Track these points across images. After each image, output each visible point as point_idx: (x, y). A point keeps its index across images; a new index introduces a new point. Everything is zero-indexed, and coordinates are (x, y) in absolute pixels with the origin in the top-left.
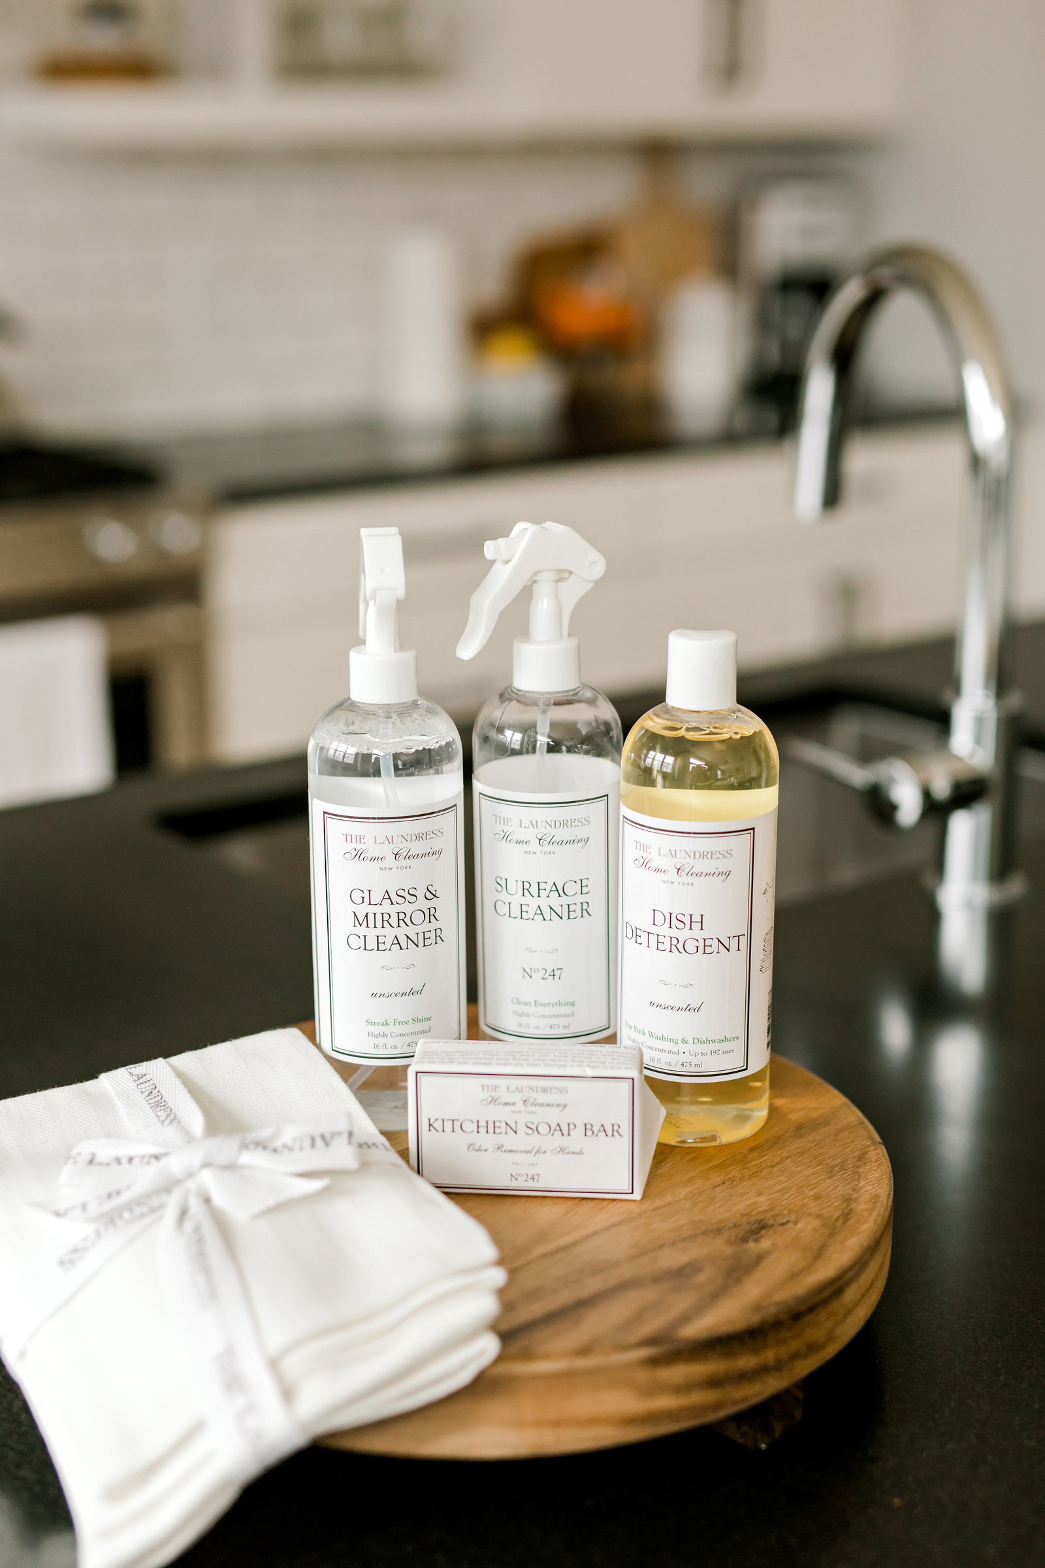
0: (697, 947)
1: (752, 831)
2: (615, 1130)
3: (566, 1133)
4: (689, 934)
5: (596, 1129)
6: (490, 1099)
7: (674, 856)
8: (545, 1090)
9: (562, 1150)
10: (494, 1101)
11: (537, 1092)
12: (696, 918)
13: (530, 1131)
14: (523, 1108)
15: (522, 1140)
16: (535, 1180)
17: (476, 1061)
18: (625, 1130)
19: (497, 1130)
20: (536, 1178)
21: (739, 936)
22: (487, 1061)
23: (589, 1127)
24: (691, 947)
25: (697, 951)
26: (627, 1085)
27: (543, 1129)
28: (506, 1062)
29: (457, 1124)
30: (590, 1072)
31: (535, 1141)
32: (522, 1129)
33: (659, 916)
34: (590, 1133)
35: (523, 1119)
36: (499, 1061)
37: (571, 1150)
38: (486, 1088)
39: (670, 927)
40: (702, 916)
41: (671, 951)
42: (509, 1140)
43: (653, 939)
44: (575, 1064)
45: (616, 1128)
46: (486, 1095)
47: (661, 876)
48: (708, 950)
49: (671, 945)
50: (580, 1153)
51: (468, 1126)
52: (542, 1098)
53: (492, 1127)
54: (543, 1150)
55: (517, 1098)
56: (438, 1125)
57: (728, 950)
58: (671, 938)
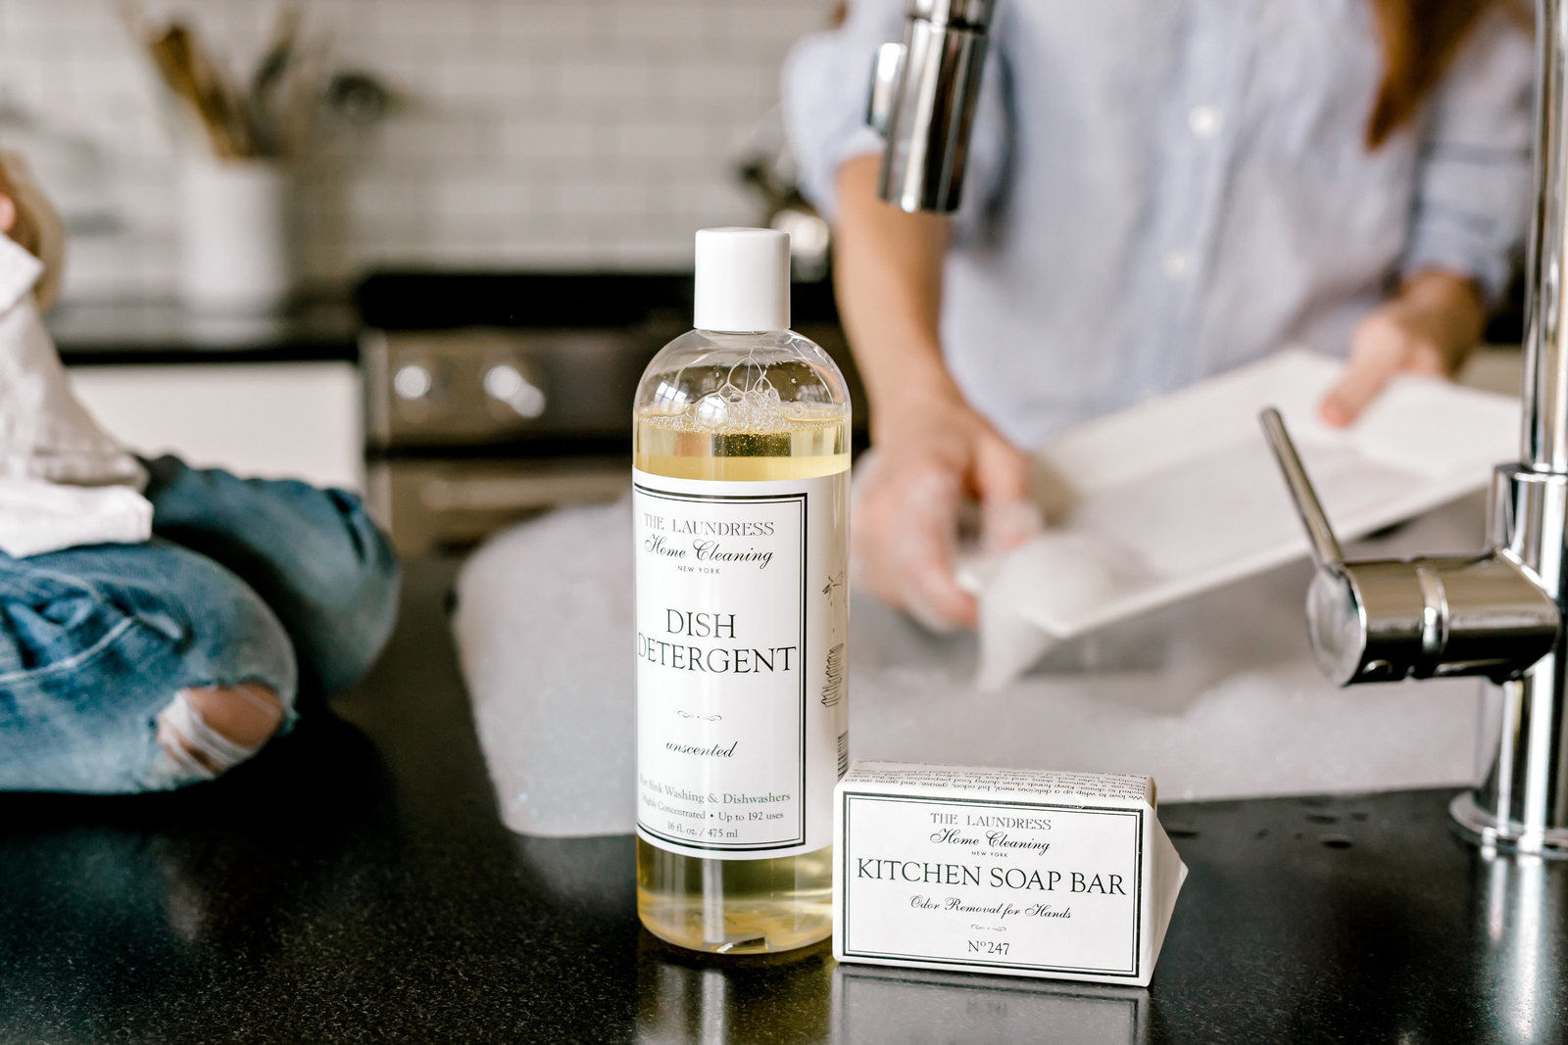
0: (727, 662)
1: (803, 498)
2: (1116, 883)
3: (1046, 886)
4: (717, 643)
5: (1088, 883)
6: (943, 834)
7: (692, 530)
8: (1018, 823)
9: (1041, 910)
10: (949, 836)
11: (1008, 826)
12: (725, 620)
13: (997, 882)
14: (988, 849)
15: (984, 894)
16: (1003, 952)
17: (926, 781)
18: (1128, 884)
19: (952, 879)
20: (1004, 948)
21: (787, 649)
22: (941, 782)
23: (1078, 878)
24: (718, 661)
25: (727, 668)
26: (1131, 821)
27: (1016, 879)
28: (967, 783)
29: (898, 868)
30: (1083, 801)
31: (1004, 896)
32: (986, 878)
33: (675, 617)
34: (1079, 886)
35: (988, 863)
36: (957, 783)
37: (1052, 910)
38: (938, 818)
39: (690, 634)
40: (732, 616)
41: (691, 668)
42: (969, 894)
43: (668, 651)
44: (1062, 790)
45: (1116, 881)
46: (938, 827)
47: (675, 560)
48: (742, 666)
49: (691, 659)
50: (1066, 915)
51: (913, 872)
52: (1016, 835)
53: (945, 874)
54: (1014, 909)
55: (979, 833)
56: (872, 868)
57: (771, 668)
58: (691, 649)
